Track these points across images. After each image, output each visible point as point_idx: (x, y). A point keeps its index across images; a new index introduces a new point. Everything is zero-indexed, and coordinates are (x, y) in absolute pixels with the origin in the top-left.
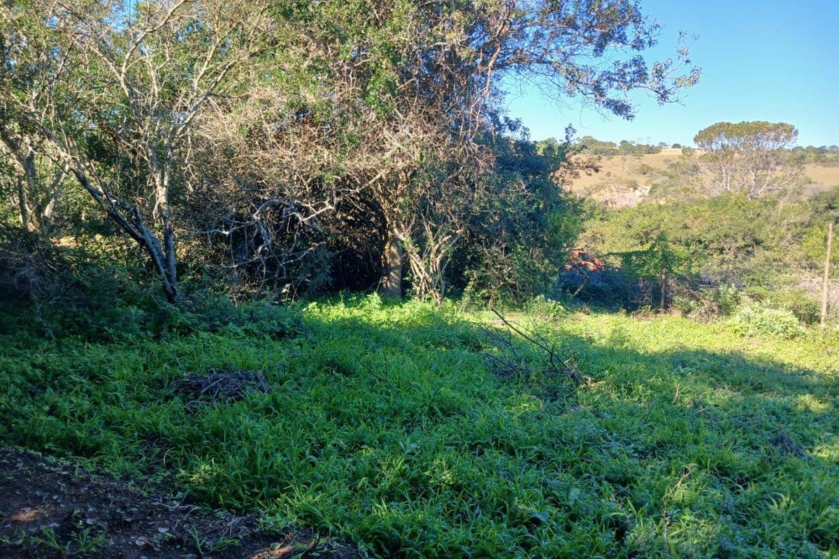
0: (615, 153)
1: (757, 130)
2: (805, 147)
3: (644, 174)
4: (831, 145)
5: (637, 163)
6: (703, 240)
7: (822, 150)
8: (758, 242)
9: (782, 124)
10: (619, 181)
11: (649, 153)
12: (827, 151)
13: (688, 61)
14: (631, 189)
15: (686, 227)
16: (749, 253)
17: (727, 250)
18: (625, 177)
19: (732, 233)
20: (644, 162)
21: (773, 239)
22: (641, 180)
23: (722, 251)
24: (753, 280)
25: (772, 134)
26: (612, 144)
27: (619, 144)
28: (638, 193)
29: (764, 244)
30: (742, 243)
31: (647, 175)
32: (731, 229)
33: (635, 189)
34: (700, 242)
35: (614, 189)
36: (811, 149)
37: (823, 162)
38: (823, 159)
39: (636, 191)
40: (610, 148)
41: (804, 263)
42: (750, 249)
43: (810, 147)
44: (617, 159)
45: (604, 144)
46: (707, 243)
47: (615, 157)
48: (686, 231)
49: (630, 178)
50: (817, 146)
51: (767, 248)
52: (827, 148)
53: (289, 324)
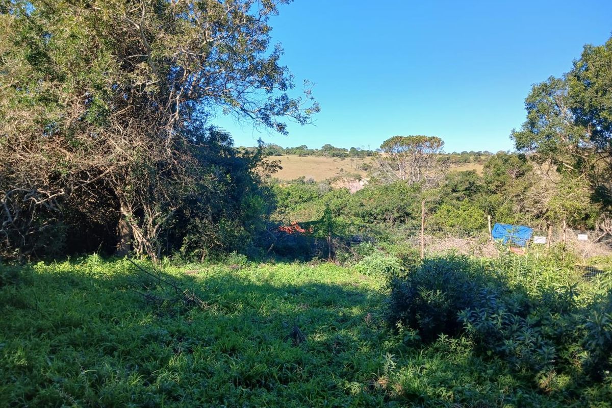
0: (347, 156)
1: (418, 141)
2: (468, 152)
3: (366, 170)
4: (484, 151)
5: (361, 163)
6: (373, 213)
7: (479, 154)
8: (408, 214)
9: (434, 138)
10: (349, 175)
11: (369, 156)
12: (482, 155)
13: (312, 98)
14: (357, 180)
15: (362, 205)
16: (401, 222)
17: (388, 220)
18: (353, 172)
19: (390, 208)
20: (365, 162)
21: (417, 212)
22: (364, 174)
23: (385, 220)
24: (381, 238)
25: (428, 144)
26: (344, 150)
27: (349, 150)
28: (362, 183)
29: (411, 216)
30: (396, 215)
31: (367, 171)
32: (389, 206)
33: (360, 180)
34: (371, 214)
35: (346, 180)
36: (472, 153)
37: (479, 161)
38: (479, 160)
39: (361, 181)
40: (343, 152)
41: (435, 227)
42: (402, 219)
43: (472, 152)
44: (348, 160)
45: (339, 150)
46: (375, 215)
47: (346, 158)
48: (362, 208)
49: (356, 173)
50: (476, 151)
51: (413, 218)
52: (482, 152)
53: (6, 276)
